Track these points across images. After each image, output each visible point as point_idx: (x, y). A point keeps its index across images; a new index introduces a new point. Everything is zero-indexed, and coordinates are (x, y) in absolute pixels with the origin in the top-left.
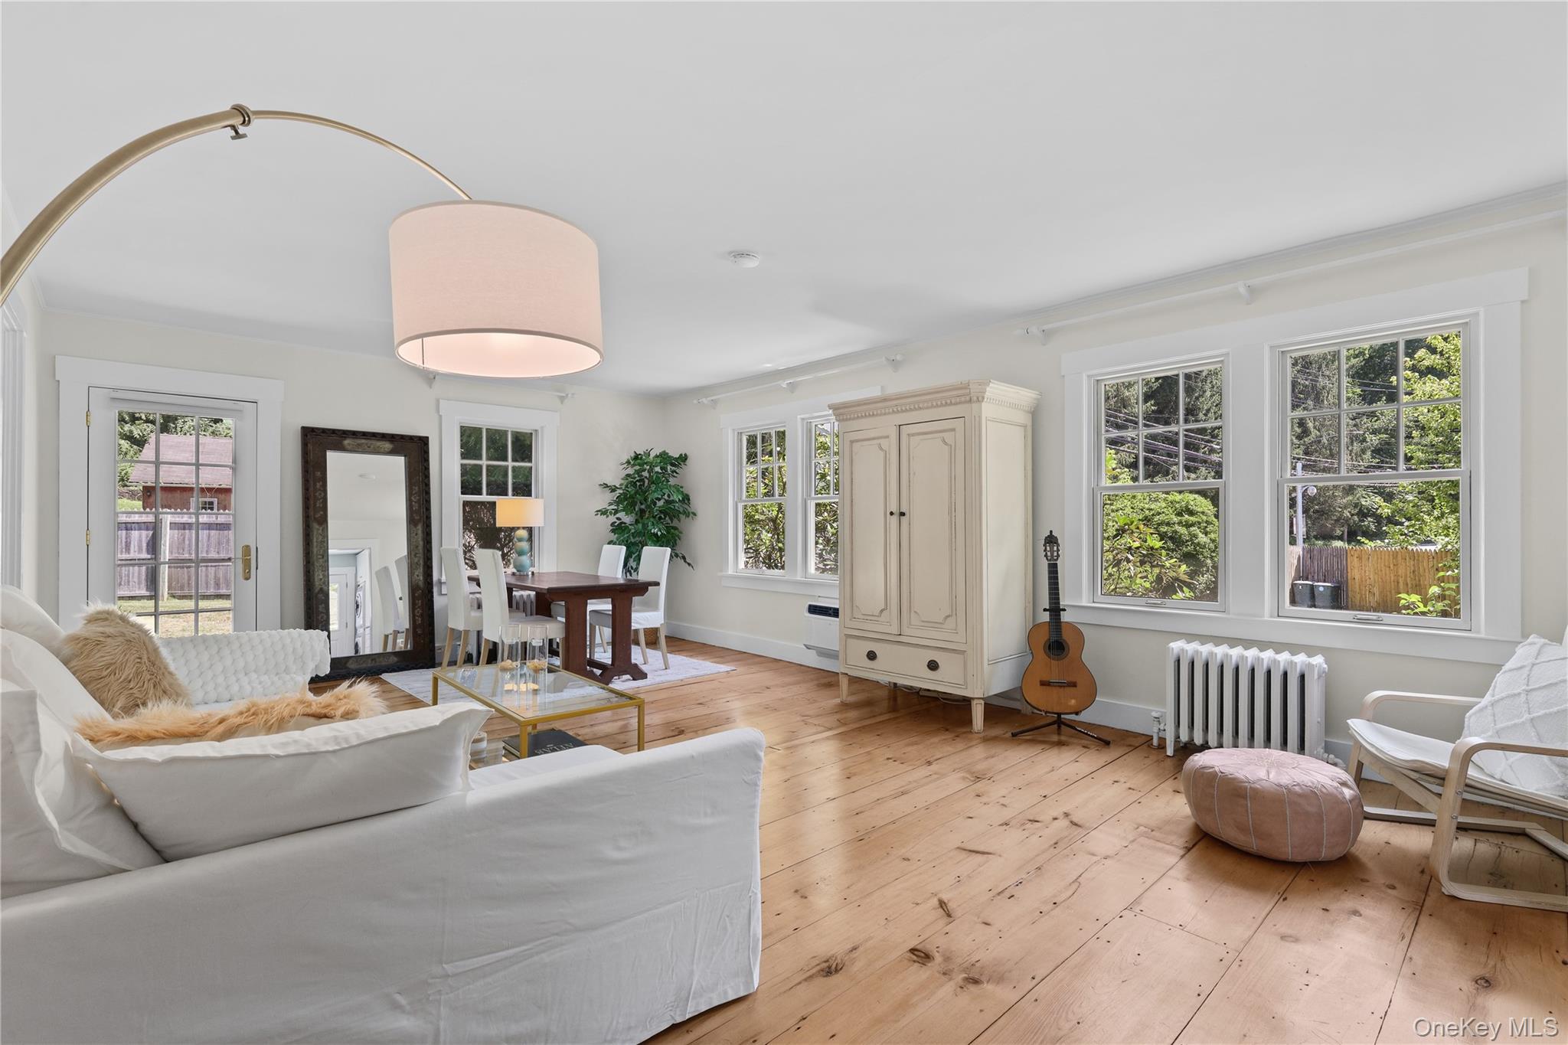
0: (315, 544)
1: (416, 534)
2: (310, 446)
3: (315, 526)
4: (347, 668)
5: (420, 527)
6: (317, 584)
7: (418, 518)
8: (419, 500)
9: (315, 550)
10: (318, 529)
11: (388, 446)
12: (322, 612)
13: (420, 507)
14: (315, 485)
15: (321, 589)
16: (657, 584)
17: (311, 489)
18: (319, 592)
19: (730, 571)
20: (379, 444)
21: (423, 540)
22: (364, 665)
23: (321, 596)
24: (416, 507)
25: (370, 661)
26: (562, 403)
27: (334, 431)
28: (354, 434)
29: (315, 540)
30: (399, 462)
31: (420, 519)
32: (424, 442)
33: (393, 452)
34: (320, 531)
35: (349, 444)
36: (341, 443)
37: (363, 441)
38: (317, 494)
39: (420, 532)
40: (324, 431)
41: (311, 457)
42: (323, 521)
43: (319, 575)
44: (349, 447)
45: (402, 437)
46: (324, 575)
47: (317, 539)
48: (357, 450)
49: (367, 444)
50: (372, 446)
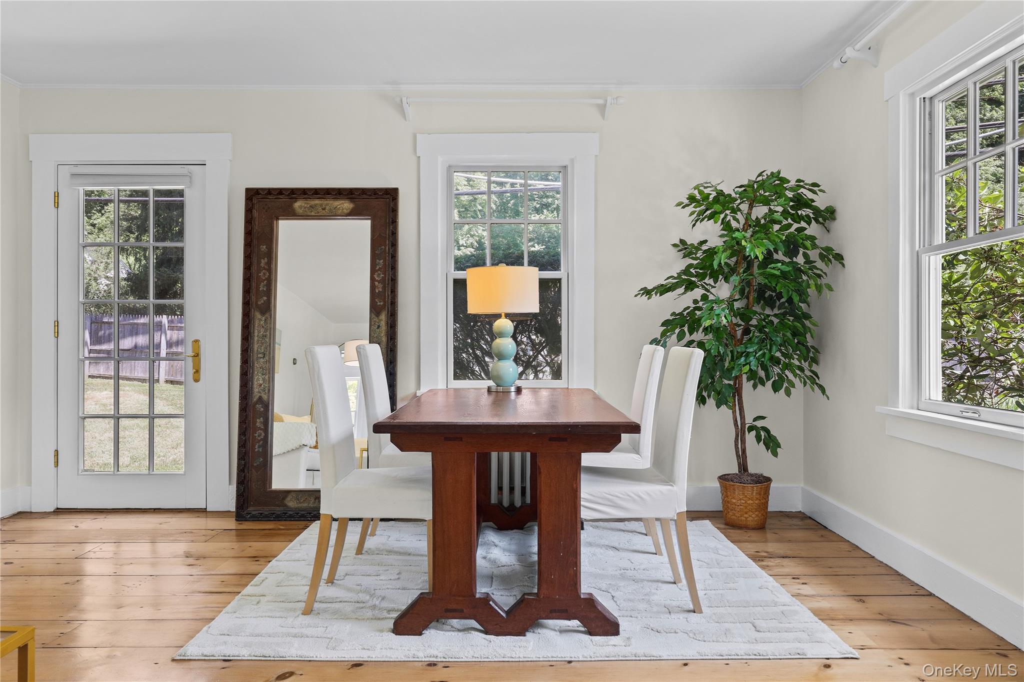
0: (256, 339)
1: (379, 327)
2: (255, 213)
3: (258, 315)
4: (286, 505)
5: (383, 317)
6: (256, 392)
7: (382, 304)
8: (384, 278)
9: (256, 347)
10: (260, 320)
11: (347, 205)
12: (260, 429)
13: (384, 288)
14: (259, 263)
15: (260, 398)
16: (635, 428)
17: (254, 268)
18: (257, 403)
19: (904, 406)
20: (337, 203)
21: (387, 335)
22: (305, 505)
23: (260, 407)
24: (379, 288)
25: (313, 500)
26: (603, 116)
27: (280, 191)
28: (305, 193)
29: (256, 334)
30: (363, 227)
31: (384, 305)
32: (391, 195)
33: (354, 213)
34: (262, 323)
35: (300, 207)
36: (291, 206)
37: (317, 202)
38: (261, 274)
39: (383, 323)
40: (269, 191)
41: (256, 227)
42: (268, 309)
43: (258, 379)
44: (300, 211)
45: (363, 191)
46: (264, 380)
47: (259, 332)
48: (309, 214)
49: (321, 205)
50: (328, 208)
